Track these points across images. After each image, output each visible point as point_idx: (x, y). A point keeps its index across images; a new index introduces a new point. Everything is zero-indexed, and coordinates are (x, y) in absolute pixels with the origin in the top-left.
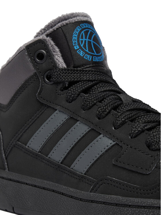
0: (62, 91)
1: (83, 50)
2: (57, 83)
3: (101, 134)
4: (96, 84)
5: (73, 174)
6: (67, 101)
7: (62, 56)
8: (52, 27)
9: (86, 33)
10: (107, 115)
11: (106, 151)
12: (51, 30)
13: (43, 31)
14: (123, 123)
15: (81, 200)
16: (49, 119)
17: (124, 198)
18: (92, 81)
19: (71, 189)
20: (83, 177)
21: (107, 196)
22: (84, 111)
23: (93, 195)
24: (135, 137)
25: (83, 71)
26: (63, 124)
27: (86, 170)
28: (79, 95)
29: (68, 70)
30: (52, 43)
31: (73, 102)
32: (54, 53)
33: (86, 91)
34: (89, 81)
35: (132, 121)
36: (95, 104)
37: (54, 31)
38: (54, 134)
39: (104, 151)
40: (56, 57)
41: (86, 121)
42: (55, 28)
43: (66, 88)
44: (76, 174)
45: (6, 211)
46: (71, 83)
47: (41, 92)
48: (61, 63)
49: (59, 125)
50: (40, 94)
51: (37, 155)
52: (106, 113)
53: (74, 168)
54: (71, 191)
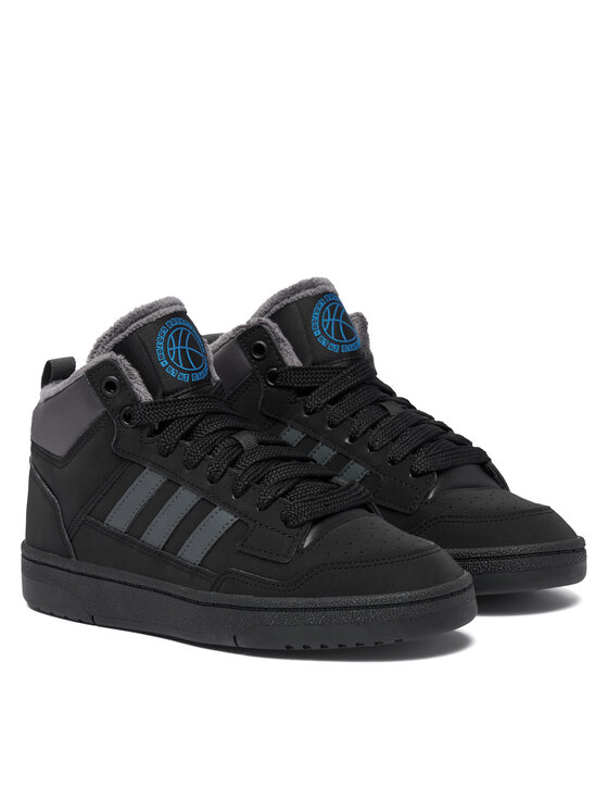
0: (150, 436)
1: (174, 366)
2: (140, 427)
3: (216, 506)
4: (201, 420)
5: (182, 565)
6: (160, 454)
7: (144, 382)
8: (121, 331)
9: (176, 336)
10: (222, 476)
11: (226, 531)
12: (121, 336)
13: (108, 338)
14: (248, 487)
15: (198, 603)
16: (136, 482)
17: (258, 598)
18: (194, 416)
19: (183, 588)
20: (196, 570)
21: (235, 597)
22: (187, 471)
23: (213, 596)
24: (265, 508)
25: (179, 401)
26: (159, 490)
27: (200, 559)
28: (177, 443)
29: (156, 404)
30: (126, 363)
31: (170, 456)
32: (131, 381)
33: (187, 436)
34: (189, 416)
35: (258, 483)
36: (203, 458)
37: (126, 338)
38: (146, 506)
39: (223, 531)
40: (136, 385)
41: (193, 486)
42: (126, 333)
43: (155, 432)
44: (187, 566)
45: (80, 621)
46: (164, 425)
47: (117, 440)
48: (144, 395)
49: (153, 492)
50: (116, 443)
51: (123, 537)
52: (220, 474)
53: (183, 557)
54: (182, 590)
